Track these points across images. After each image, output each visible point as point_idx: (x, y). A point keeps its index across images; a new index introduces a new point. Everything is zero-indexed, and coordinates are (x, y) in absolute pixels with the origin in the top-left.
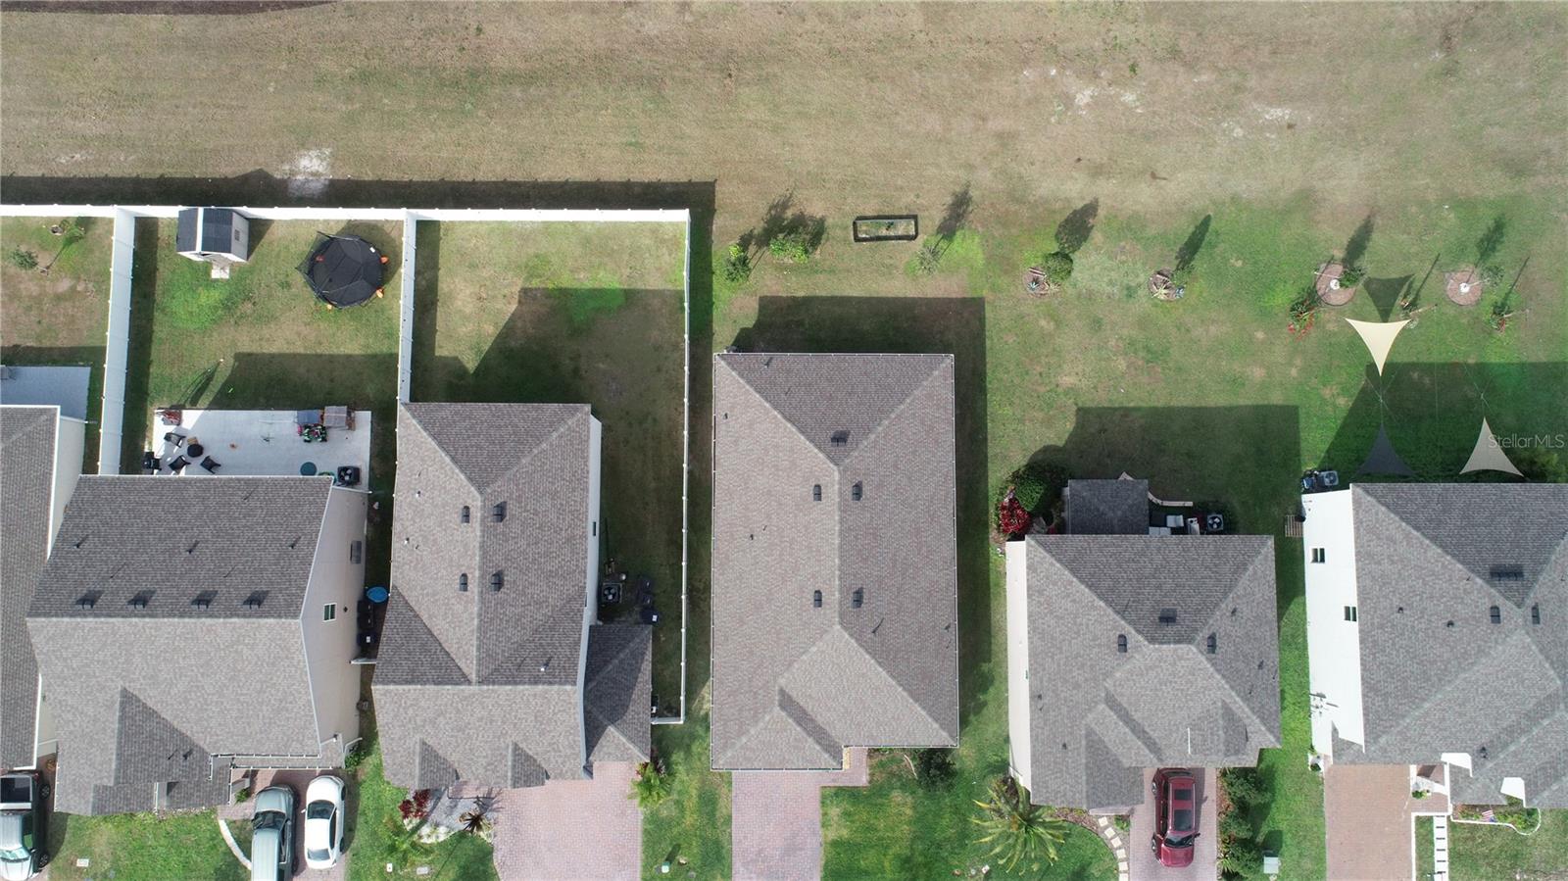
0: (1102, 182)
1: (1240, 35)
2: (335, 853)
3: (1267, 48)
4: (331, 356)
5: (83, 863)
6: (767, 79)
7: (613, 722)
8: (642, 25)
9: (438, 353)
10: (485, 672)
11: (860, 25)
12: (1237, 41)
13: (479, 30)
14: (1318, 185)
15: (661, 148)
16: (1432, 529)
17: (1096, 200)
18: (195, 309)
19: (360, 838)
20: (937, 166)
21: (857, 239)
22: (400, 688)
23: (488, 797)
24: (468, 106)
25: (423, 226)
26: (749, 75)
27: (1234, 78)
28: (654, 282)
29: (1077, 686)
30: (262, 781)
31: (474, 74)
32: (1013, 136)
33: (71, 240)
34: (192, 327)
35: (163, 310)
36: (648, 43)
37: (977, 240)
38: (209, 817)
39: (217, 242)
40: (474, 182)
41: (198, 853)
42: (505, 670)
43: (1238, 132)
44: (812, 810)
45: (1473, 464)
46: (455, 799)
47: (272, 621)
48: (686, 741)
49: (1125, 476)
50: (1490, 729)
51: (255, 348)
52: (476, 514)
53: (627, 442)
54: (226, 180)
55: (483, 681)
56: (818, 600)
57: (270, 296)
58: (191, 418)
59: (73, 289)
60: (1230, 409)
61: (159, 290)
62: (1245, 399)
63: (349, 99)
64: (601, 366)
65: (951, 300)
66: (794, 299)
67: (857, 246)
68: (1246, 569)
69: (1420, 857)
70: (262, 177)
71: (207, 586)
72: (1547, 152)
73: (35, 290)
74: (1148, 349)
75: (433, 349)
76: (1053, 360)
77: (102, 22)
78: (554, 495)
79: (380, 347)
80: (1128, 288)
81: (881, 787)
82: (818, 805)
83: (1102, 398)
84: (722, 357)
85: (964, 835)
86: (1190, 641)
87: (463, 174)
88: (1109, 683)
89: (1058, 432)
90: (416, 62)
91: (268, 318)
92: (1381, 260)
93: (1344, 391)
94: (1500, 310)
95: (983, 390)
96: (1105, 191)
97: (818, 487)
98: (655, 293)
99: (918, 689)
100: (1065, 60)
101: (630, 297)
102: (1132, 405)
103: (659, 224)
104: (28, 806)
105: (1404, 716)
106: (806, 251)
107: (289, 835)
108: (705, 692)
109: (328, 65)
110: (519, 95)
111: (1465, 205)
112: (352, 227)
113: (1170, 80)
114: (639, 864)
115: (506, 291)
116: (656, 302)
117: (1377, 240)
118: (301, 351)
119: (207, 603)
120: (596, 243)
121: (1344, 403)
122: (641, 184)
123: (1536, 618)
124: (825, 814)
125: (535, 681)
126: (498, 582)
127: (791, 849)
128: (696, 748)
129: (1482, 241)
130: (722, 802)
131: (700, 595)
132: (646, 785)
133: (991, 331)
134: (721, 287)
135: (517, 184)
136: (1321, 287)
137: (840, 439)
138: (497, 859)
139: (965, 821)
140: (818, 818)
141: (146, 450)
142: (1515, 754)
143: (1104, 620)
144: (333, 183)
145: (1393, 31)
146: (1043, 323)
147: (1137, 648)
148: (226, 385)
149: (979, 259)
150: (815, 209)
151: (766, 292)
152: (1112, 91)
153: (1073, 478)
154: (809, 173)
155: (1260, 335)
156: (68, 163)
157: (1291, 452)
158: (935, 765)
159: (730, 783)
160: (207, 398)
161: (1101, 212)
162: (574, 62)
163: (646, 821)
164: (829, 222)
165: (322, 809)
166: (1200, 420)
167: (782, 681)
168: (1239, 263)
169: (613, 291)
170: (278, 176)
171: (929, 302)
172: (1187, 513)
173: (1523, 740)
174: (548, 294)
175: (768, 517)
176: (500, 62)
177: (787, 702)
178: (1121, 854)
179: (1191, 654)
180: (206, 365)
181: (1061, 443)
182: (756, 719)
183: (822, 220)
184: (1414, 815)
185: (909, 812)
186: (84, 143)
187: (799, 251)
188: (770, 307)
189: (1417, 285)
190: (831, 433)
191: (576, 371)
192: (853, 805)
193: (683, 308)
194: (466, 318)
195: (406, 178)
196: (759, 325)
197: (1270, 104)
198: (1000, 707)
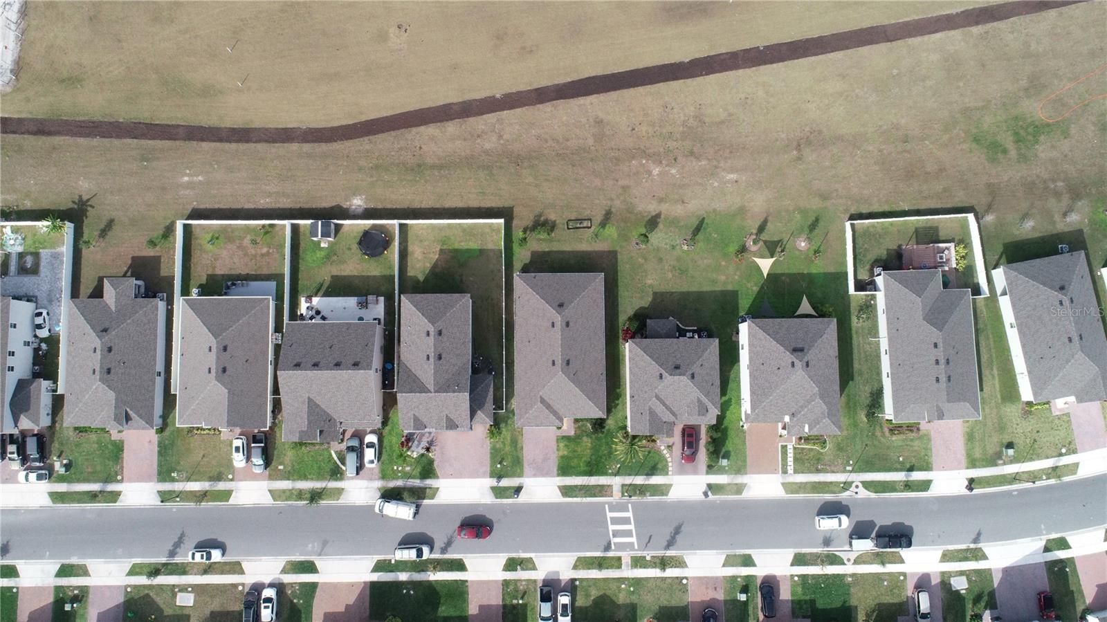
0: (662, 204)
1: (718, 145)
2: (376, 461)
3: (728, 151)
4: (368, 276)
5: (281, 467)
6: (533, 166)
7: (479, 409)
8: (484, 145)
9: (409, 274)
10: (436, 389)
11: (568, 143)
12: (717, 148)
13: (421, 148)
14: (747, 204)
15: (493, 194)
16: (774, 335)
17: (661, 212)
18: (315, 259)
19: (384, 457)
20: (599, 199)
21: (568, 229)
22: (407, 394)
23: (432, 441)
24: (418, 179)
25: (401, 225)
26: (526, 164)
27: (715, 163)
28: (490, 246)
29: (646, 392)
30: (348, 435)
31: (419, 166)
32: (628, 187)
33: (266, 233)
34: (314, 266)
35: (303, 259)
36: (486, 152)
37: (614, 228)
38: (328, 450)
39: (326, 234)
40: (420, 208)
41: (324, 463)
42: (443, 387)
43: (716, 184)
44: (554, 445)
45: (800, 312)
46: (420, 442)
47: (362, 371)
48: (505, 419)
49: (671, 318)
50: (795, 406)
51: (339, 274)
52: (432, 333)
53: (481, 307)
54: (325, 208)
55: (435, 392)
56: (554, 363)
57: (344, 253)
58: (315, 300)
59: (268, 251)
60: (712, 292)
61: (301, 252)
62: (718, 288)
63: (371, 176)
64: (471, 279)
65: (604, 252)
66: (544, 252)
67: (568, 231)
68: (707, 350)
69: (782, 460)
70: (339, 207)
71: (338, 360)
72: (837, 190)
73: (253, 252)
74: (680, 269)
75: (407, 272)
76: (644, 274)
77: (274, 147)
78: (458, 327)
79: (387, 272)
80: (673, 246)
81: (579, 436)
82: (555, 443)
83: (663, 288)
84: (518, 275)
85: (610, 453)
86: (684, 375)
87: (416, 205)
88: (656, 391)
89: (646, 301)
90: (397, 161)
91: (343, 262)
92: (769, 234)
93: (756, 285)
94: (817, 252)
95: (617, 286)
96: (664, 208)
97: (553, 323)
98: (492, 250)
99: (591, 396)
100: (648, 157)
101: (482, 252)
102: (674, 290)
103: (492, 224)
104: (263, 445)
105: (763, 402)
106: (548, 234)
107: (359, 455)
108: (512, 401)
109: (362, 163)
110: (437, 174)
111: (804, 212)
112: (374, 226)
113: (689, 164)
114: (489, 465)
115: (434, 250)
116: (491, 254)
117: (770, 226)
118: (356, 274)
119: (339, 365)
120: (469, 231)
121: (756, 289)
122: (485, 208)
123: (807, 365)
124: (558, 446)
125: (454, 392)
126: (440, 358)
127: (545, 459)
128: (509, 422)
129: (810, 226)
130: (519, 442)
131: (510, 364)
132: (491, 432)
133: (620, 263)
134: (516, 247)
135: (437, 209)
136: (747, 244)
137: (561, 305)
138: (436, 464)
139: (611, 448)
140: (555, 447)
141: (299, 314)
142: (804, 415)
143: (655, 368)
144: (366, 209)
145: (778, 143)
146: (640, 260)
147: (666, 378)
148: (328, 288)
149: (615, 235)
150: (552, 217)
151: (533, 249)
152: (667, 169)
153: (650, 318)
154: (550, 203)
155: (723, 263)
156: (264, 203)
157: (735, 308)
158: (599, 424)
159: (522, 435)
160: (321, 293)
161: (662, 217)
162: (458, 160)
163: (492, 449)
164: (557, 222)
165: (371, 445)
166: (700, 296)
167: (541, 393)
168: (716, 236)
169: (475, 250)
170: (345, 207)
171: (596, 252)
172: (694, 331)
173: (806, 410)
174: (450, 251)
175: (535, 335)
176: (429, 161)
177: (543, 401)
178: (669, 460)
179: (685, 379)
180: (319, 280)
181: (647, 306)
182: (532, 407)
183: (555, 221)
184: (780, 444)
185: (590, 445)
186: (270, 195)
187: (546, 234)
188: (535, 255)
189: (784, 243)
190: (557, 304)
191: (462, 280)
192: (568, 442)
193: (502, 256)
194: (418, 261)
195: (394, 207)
196: (531, 261)
197: (729, 173)
198: (623, 405)
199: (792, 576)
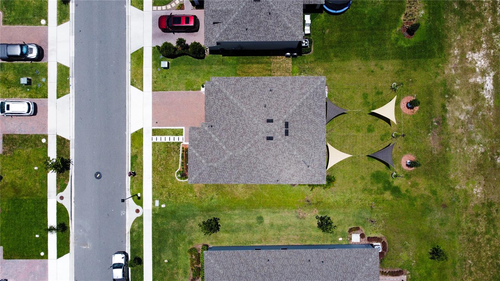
45: (332, 149)
69: (167, 130)
184: (184, 128)
199: (46, 137)
